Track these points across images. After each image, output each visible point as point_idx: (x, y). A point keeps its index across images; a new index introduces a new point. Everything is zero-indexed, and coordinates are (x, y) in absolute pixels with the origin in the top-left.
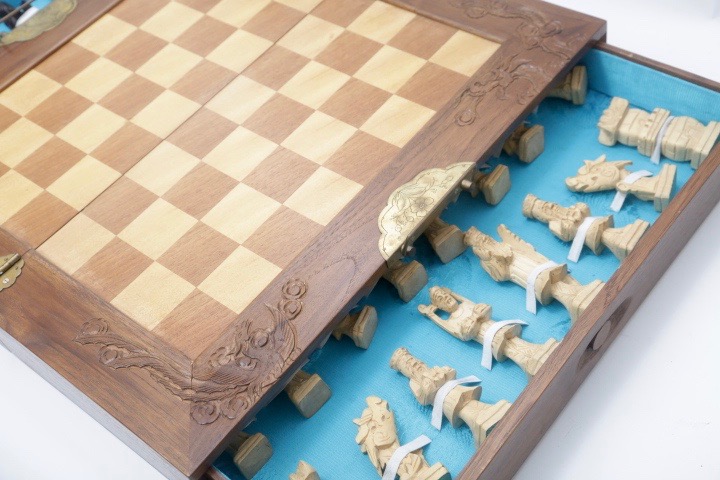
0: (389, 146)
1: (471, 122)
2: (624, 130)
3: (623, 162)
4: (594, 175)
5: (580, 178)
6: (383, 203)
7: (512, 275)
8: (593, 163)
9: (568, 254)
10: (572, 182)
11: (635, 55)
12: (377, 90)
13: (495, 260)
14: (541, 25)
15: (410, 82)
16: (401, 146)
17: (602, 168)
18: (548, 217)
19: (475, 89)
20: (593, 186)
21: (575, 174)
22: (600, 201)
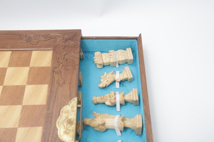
0: (40, 106)
1: (64, 83)
2: (105, 61)
3: (112, 72)
4: (107, 80)
5: (103, 83)
6: (56, 129)
7: (107, 127)
8: (104, 76)
9: (116, 110)
10: (101, 85)
11: (95, 37)
12: (18, 86)
13: (101, 126)
14: (61, 39)
15: (29, 78)
16: (44, 103)
17: (107, 76)
18: (104, 101)
19: (56, 70)
20: (108, 83)
21: (100, 82)
22: (112, 87)
